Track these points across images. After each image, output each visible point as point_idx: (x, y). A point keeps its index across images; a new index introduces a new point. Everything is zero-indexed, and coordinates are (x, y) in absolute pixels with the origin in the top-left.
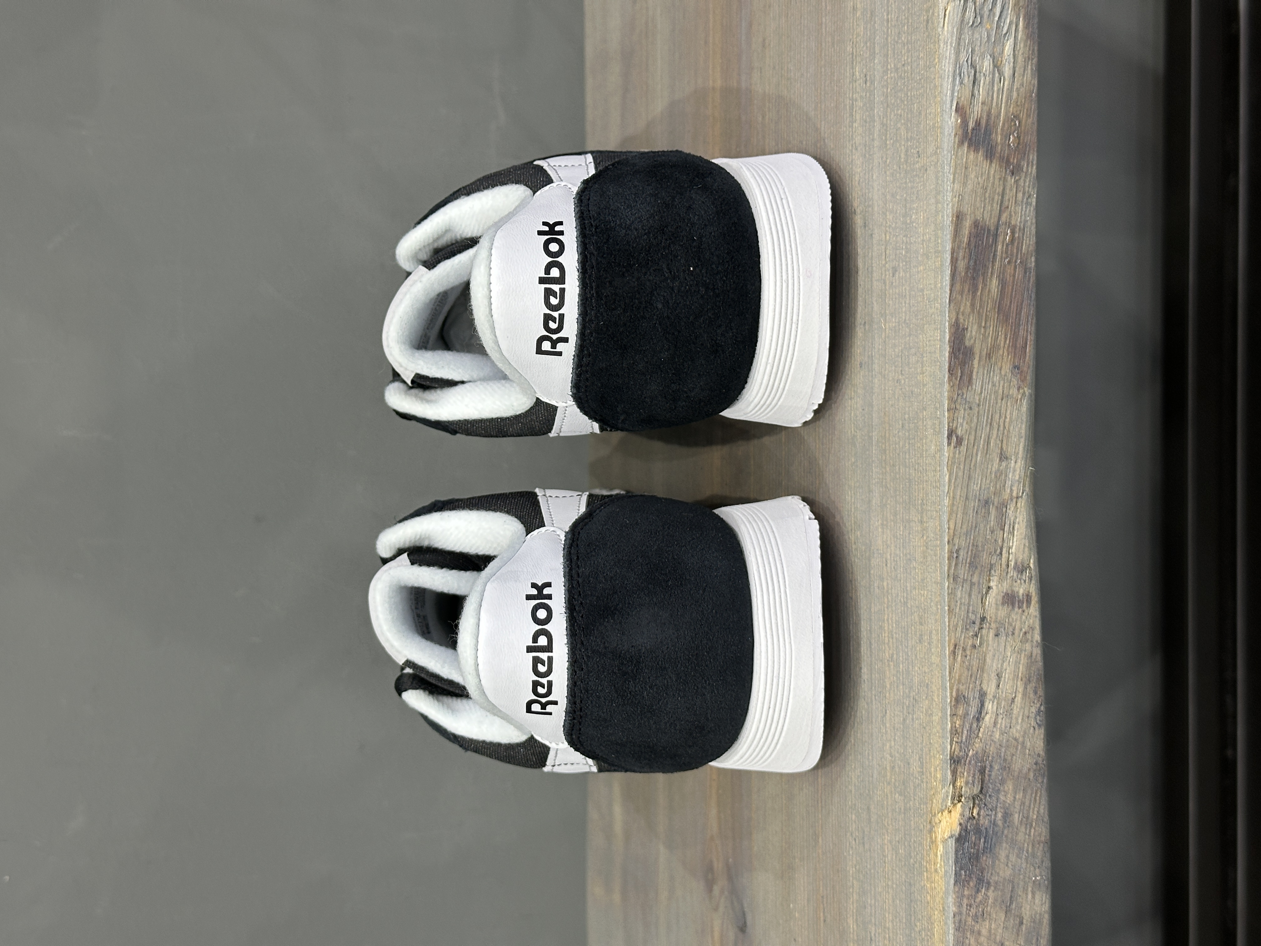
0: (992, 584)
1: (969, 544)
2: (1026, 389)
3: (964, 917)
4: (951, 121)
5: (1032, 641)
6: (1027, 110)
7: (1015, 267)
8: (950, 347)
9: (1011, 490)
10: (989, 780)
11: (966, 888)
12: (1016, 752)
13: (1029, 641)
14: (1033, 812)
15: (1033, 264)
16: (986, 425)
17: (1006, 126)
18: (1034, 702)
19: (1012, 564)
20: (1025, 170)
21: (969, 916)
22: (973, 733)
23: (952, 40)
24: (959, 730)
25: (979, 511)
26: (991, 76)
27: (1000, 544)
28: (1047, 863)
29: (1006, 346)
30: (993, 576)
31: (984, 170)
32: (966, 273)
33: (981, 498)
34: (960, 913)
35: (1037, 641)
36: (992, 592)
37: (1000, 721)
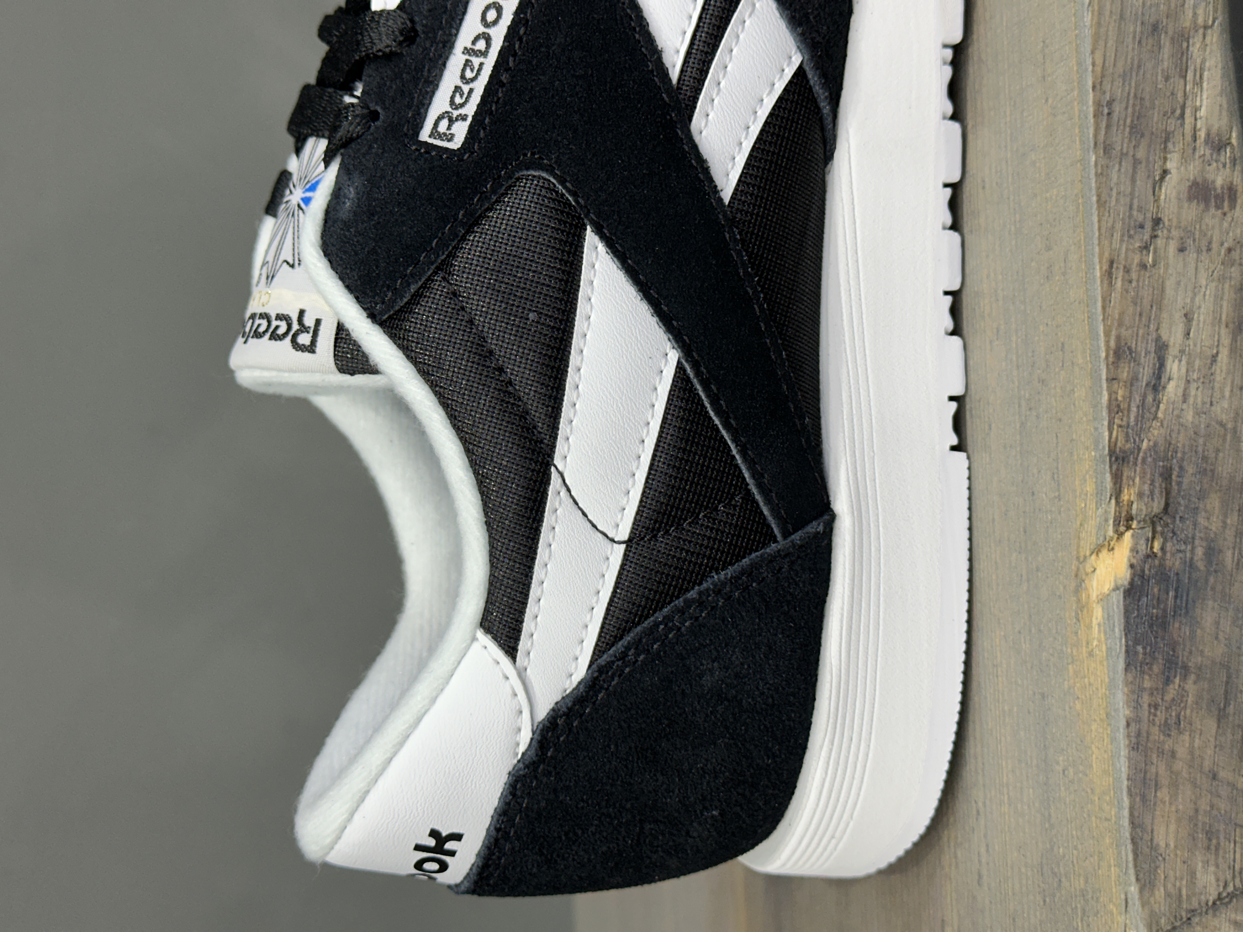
0: (1169, 165)
1: (1129, 94)
3: (1146, 726)
5: (1240, 264)
9: (1195, 14)
10: (1179, 491)
11: (1146, 676)
12: (1223, 446)
19: (1202, 134)
21: (1154, 725)
22: (1148, 412)
24: (1124, 406)
25: (1144, 43)
27: (1180, 99)
30: (1170, 153)
33: (1146, 20)
34: (1138, 720)
36: (1171, 178)
37: (1193, 392)
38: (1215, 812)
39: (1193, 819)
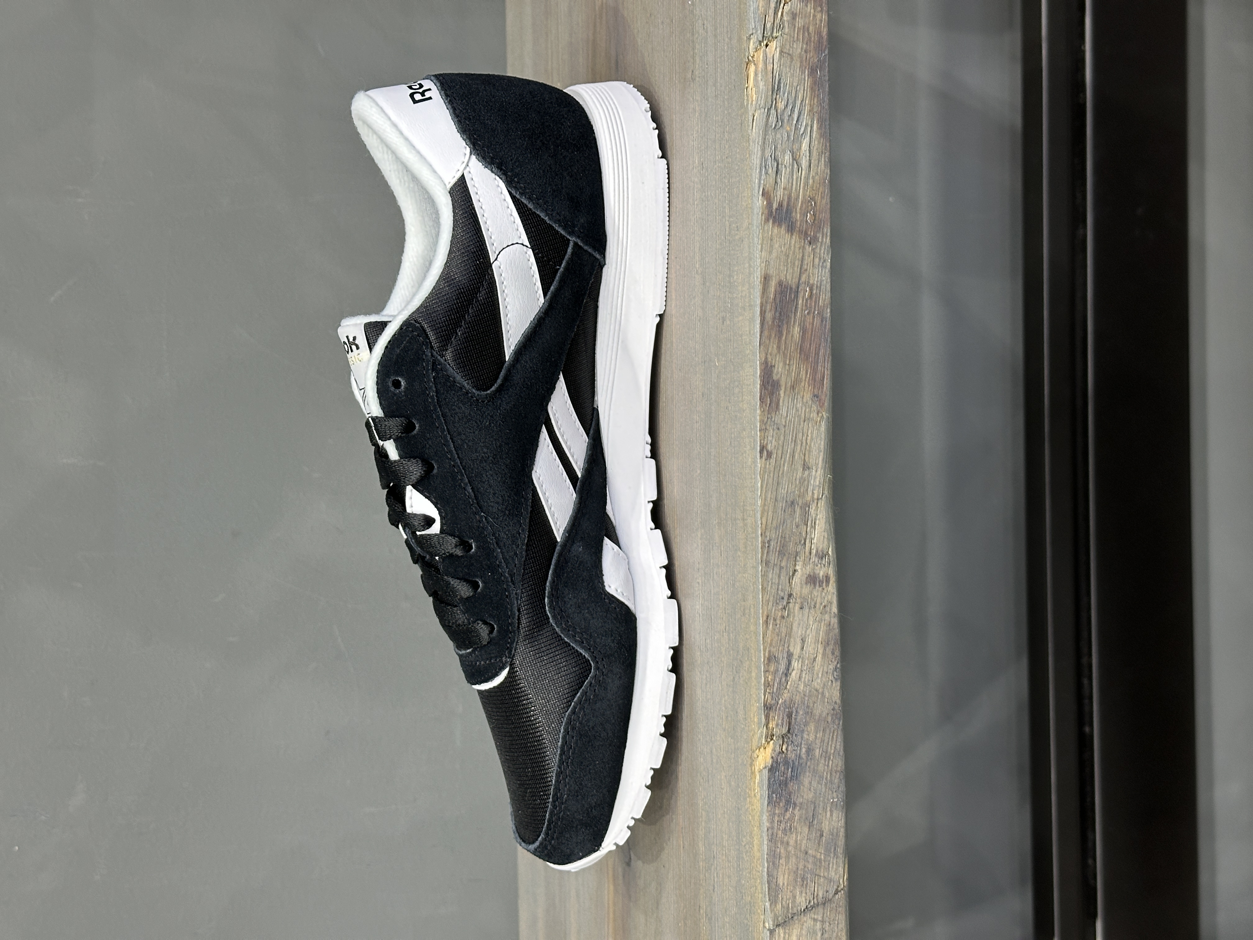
0: (797, 568)
1: (778, 536)
2: (824, 413)
3: (776, 831)
4: (759, 202)
5: (830, 613)
6: (821, 193)
7: (814, 317)
8: (761, 381)
9: (813, 493)
10: (795, 723)
11: (777, 808)
12: (817, 700)
13: (828, 613)
14: (831, 749)
15: (829, 314)
16: (791, 442)
17: (804, 206)
18: (832, 661)
19: (814, 552)
20: (820, 240)
21: (779, 830)
22: (782, 686)
23: (759, 140)
24: (771, 683)
25: (787, 511)
26: (791, 167)
27: (804, 535)
28: (843, 788)
29: (807, 380)
30: (798, 561)
31: (786, 241)
32: (773, 322)
33: (788, 499)
34: (773, 828)
35: (834, 613)
36: (798, 574)
37: (804, 675)
38: (806, 869)
39: (796, 872)
